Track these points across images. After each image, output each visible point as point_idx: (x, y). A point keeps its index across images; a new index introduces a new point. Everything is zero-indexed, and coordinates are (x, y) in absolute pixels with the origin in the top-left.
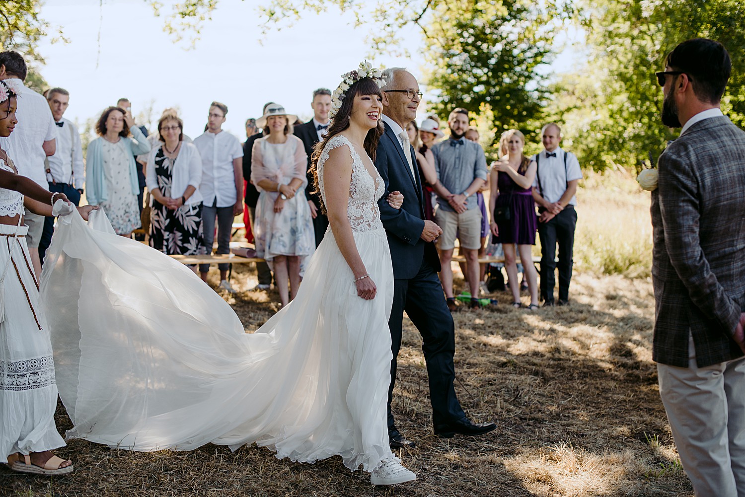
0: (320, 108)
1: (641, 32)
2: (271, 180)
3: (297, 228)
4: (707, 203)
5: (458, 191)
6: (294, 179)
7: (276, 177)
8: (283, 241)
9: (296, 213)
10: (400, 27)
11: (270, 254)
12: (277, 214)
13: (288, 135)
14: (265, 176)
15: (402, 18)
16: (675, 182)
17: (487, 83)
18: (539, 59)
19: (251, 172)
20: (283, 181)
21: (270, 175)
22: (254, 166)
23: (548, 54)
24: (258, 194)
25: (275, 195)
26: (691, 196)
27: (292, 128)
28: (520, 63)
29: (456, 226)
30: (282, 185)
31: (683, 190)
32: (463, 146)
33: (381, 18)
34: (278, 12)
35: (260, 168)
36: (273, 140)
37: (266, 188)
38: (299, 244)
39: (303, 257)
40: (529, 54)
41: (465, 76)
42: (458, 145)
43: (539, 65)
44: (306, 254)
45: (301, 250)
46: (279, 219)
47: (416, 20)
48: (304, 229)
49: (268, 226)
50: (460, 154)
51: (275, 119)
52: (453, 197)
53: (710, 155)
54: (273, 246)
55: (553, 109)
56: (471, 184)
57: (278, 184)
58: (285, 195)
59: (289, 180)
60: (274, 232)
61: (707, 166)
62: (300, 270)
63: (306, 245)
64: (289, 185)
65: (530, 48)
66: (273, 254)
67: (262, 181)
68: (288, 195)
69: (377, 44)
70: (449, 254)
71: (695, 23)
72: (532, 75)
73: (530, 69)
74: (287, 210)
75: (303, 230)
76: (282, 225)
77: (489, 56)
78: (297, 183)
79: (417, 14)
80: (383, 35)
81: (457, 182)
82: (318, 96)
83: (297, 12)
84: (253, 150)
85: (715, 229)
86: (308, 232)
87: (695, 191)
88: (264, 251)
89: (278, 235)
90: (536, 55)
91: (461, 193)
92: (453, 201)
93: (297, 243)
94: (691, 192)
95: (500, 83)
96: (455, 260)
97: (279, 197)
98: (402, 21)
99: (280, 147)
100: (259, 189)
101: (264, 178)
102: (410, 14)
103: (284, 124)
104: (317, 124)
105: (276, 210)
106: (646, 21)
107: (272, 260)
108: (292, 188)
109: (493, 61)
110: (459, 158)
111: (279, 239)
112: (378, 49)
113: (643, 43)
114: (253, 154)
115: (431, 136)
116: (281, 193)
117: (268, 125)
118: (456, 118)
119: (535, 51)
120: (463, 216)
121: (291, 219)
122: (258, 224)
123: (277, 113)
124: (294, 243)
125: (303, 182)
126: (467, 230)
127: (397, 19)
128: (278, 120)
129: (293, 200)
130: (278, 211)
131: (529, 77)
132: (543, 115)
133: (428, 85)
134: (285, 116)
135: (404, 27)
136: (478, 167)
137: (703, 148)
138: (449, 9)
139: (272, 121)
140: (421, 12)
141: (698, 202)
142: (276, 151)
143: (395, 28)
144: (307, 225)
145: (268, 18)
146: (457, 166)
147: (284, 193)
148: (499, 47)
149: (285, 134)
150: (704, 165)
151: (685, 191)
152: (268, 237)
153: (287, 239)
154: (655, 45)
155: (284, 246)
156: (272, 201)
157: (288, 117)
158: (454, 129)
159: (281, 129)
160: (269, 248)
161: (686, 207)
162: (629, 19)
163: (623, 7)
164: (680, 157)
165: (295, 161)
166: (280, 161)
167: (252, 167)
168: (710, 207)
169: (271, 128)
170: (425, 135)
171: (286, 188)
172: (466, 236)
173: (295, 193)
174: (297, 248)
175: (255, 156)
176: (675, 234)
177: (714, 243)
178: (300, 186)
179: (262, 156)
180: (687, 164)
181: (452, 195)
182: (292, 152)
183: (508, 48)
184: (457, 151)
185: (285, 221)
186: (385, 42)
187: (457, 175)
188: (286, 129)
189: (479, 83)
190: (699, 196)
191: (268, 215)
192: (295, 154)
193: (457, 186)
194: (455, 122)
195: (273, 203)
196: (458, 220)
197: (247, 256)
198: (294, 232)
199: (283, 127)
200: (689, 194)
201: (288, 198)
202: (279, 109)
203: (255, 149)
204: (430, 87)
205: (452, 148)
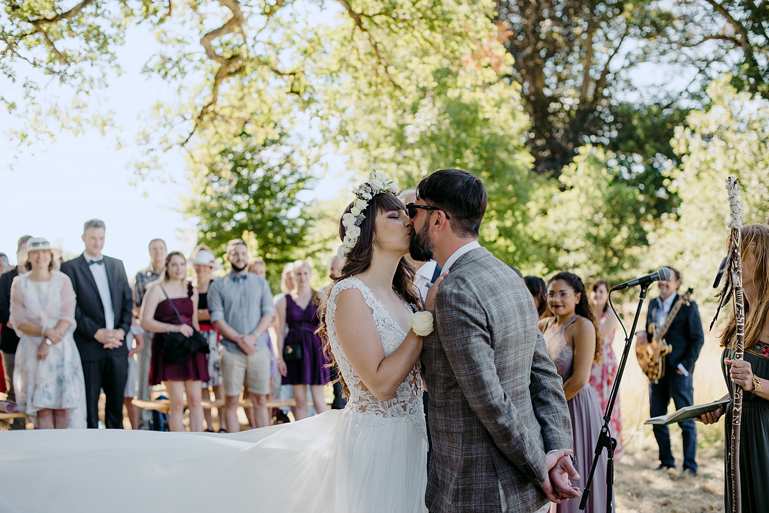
0: (93, 242)
1: (405, 157)
2: (34, 323)
3: (64, 377)
4: (497, 335)
5: (247, 331)
6: (60, 322)
7: (40, 319)
8: (49, 393)
9: (63, 360)
10: (165, 151)
11: (33, 407)
12: (41, 362)
13: (53, 271)
14: (27, 318)
15: (166, 141)
16: (463, 318)
17: (248, 210)
18: (301, 185)
19: (9, 314)
20: (48, 324)
21: (33, 317)
22: (14, 308)
23: (311, 180)
24: (19, 339)
25: (39, 340)
26: (482, 330)
27: (58, 264)
28: (282, 189)
29: (243, 370)
30: (47, 329)
31: (473, 324)
32: (247, 281)
33: (144, 142)
34: (32, 135)
35: (21, 310)
36: (35, 278)
37: (28, 332)
38: (66, 395)
39: (72, 410)
40: (291, 180)
41: (225, 203)
42: (241, 281)
43: (302, 191)
44: (74, 406)
45: (68, 401)
46: (44, 367)
47: (183, 145)
48: (73, 378)
49: (31, 376)
50: (245, 290)
51: (39, 254)
52: (242, 338)
53: (488, 286)
54: (37, 398)
55: (317, 238)
56: (259, 322)
57: (42, 328)
58: (51, 340)
59: (54, 323)
60: (38, 382)
61: (489, 296)
62: (68, 424)
63: (74, 396)
64: (56, 328)
65: (292, 174)
66: (37, 408)
67: (23, 325)
68: (54, 340)
69: (139, 169)
70: (235, 400)
71: (459, 148)
72: (294, 202)
73: (292, 196)
74: (52, 356)
75: (71, 379)
76: (46, 374)
77: (250, 183)
78: (64, 326)
79: (182, 137)
80: (146, 159)
81: (245, 321)
82: (91, 230)
83: (53, 135)
84: (12, 289)
85: (507, 365)
86: (77, 381)
87: (485, 324)
88: (26, 404)
89: (42, 385)
90: (299, 181)
91: (251, 333)
92: (244, 343)
93: (64, 394)
94: (481, 326)
95: (262, 211)
96: (241, 405)
97: (44, 342)
98: (165, 145)
99: (44, 285)
100: (19, 333)
101: (25, 321)
102: (174, 138)
103: (49, 260)
104: (88, 258)
105: (40, 357)
106: (411, 146)
107: (36, 414)
108: (58, 331)
109: (254, 188)
110: (245, 294)
111: (44, 390)
112: (140, 174)
113: (409, 168)
114: (12, 294)
115: (208, 269)
116: (46, 337)
117: (29, 261)
118: (235, 250)
119: (297, 176)
120: (252, 358)
121: (58, 367)
122: (18, 373)
123: (41, 247)
124: (61, 394)
125: (71, 324)
126: (256, 373)
127: (161, 143)
128: (42, 255)
129: (59, 345)
130: (42, 357)
131: (291, 204)
132: (306, 243)
133: (186, 212)
134: (49, 250)
135: (169, 151)
136: (264, 302)
137: (480, 278)
138: (217, 133)
139: (35, 256)
140: (187, 136)
141: (489, 336)
142: (39, 290)
143: (159, 152)
144: (75, 374)
145: (20, 141)
146: (243, 304)
147: (49, 337)
148: (260, 173)
149: (49, 270)
150: (486, 296)
151: (476, 326)
152: (30, 388)
153: (52, 390)
154: (421, 171)
155: (49, 398)
156: (36, 347)
157: (53, 252)
158: (235, 262)
159: (45, 265)
160: (32, 400)
161: (479, 343)
162: (394, 144)
163: (388, 132)
164: (462, 289)
165: (62, 300)
166: (44, 301)
167: (11, 309)
168: (500, 339)
169: (33, 264)
170: (202, 269)
171: (52, 332)
172: (255, 380)
173: (62, 338)
174: (64, 400)
175: (14, 296)
176: (474, 374)
177: (508, 381)
178: (68, 329)
179: (23, 296)
180: (471, 296)
181: (241, 336)
182: (58, 291)
183: (269, 174)
184: (242, 287)
185: (51, 369)
186: (148, 167)
187: (245, 313)
188: (51, 265)
189: (240, 210)
190: (489, 329)
191: (31, 363)
192: (61, 293)
193: (246, 325)
194: (234, 255)
195: (37, 349)
196: (247, 363)
197: (6, 411)
198: (60, 381)
199: (48, 263)
200: (479, 328)
201: (54, 343)
202: (43, 243)
203: (15, 287)
204: (188, 215)
205: (235, 284)
